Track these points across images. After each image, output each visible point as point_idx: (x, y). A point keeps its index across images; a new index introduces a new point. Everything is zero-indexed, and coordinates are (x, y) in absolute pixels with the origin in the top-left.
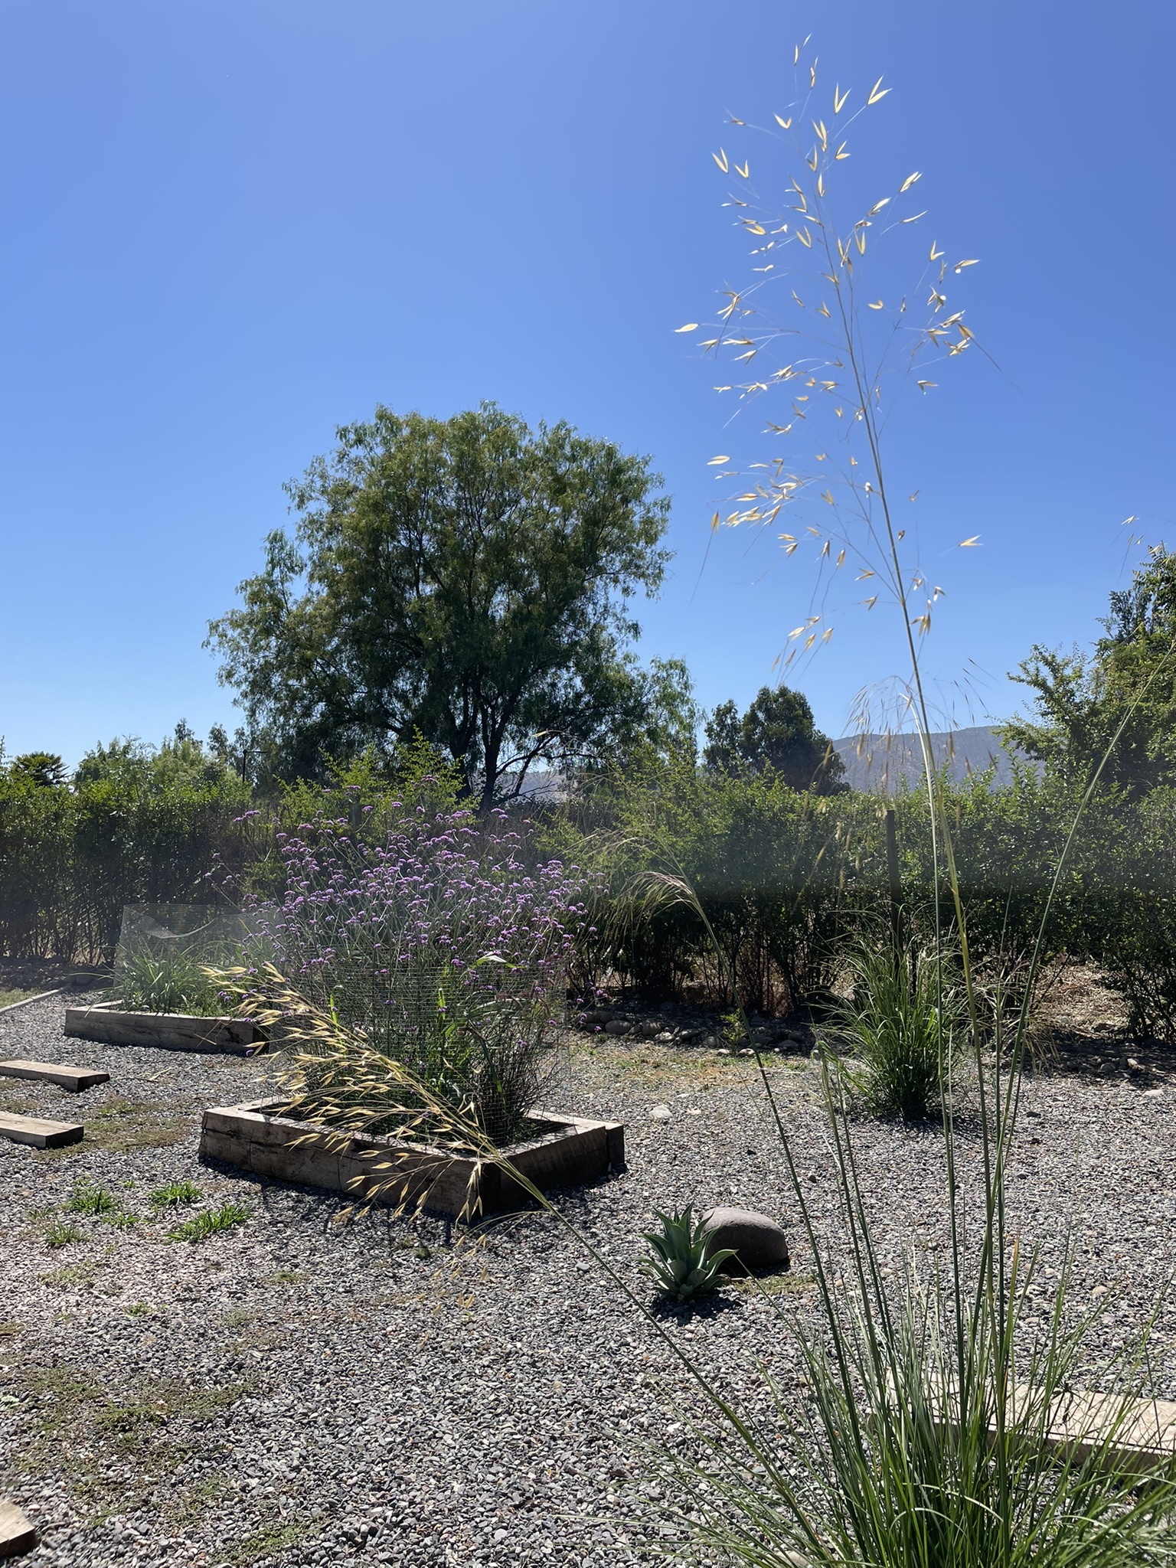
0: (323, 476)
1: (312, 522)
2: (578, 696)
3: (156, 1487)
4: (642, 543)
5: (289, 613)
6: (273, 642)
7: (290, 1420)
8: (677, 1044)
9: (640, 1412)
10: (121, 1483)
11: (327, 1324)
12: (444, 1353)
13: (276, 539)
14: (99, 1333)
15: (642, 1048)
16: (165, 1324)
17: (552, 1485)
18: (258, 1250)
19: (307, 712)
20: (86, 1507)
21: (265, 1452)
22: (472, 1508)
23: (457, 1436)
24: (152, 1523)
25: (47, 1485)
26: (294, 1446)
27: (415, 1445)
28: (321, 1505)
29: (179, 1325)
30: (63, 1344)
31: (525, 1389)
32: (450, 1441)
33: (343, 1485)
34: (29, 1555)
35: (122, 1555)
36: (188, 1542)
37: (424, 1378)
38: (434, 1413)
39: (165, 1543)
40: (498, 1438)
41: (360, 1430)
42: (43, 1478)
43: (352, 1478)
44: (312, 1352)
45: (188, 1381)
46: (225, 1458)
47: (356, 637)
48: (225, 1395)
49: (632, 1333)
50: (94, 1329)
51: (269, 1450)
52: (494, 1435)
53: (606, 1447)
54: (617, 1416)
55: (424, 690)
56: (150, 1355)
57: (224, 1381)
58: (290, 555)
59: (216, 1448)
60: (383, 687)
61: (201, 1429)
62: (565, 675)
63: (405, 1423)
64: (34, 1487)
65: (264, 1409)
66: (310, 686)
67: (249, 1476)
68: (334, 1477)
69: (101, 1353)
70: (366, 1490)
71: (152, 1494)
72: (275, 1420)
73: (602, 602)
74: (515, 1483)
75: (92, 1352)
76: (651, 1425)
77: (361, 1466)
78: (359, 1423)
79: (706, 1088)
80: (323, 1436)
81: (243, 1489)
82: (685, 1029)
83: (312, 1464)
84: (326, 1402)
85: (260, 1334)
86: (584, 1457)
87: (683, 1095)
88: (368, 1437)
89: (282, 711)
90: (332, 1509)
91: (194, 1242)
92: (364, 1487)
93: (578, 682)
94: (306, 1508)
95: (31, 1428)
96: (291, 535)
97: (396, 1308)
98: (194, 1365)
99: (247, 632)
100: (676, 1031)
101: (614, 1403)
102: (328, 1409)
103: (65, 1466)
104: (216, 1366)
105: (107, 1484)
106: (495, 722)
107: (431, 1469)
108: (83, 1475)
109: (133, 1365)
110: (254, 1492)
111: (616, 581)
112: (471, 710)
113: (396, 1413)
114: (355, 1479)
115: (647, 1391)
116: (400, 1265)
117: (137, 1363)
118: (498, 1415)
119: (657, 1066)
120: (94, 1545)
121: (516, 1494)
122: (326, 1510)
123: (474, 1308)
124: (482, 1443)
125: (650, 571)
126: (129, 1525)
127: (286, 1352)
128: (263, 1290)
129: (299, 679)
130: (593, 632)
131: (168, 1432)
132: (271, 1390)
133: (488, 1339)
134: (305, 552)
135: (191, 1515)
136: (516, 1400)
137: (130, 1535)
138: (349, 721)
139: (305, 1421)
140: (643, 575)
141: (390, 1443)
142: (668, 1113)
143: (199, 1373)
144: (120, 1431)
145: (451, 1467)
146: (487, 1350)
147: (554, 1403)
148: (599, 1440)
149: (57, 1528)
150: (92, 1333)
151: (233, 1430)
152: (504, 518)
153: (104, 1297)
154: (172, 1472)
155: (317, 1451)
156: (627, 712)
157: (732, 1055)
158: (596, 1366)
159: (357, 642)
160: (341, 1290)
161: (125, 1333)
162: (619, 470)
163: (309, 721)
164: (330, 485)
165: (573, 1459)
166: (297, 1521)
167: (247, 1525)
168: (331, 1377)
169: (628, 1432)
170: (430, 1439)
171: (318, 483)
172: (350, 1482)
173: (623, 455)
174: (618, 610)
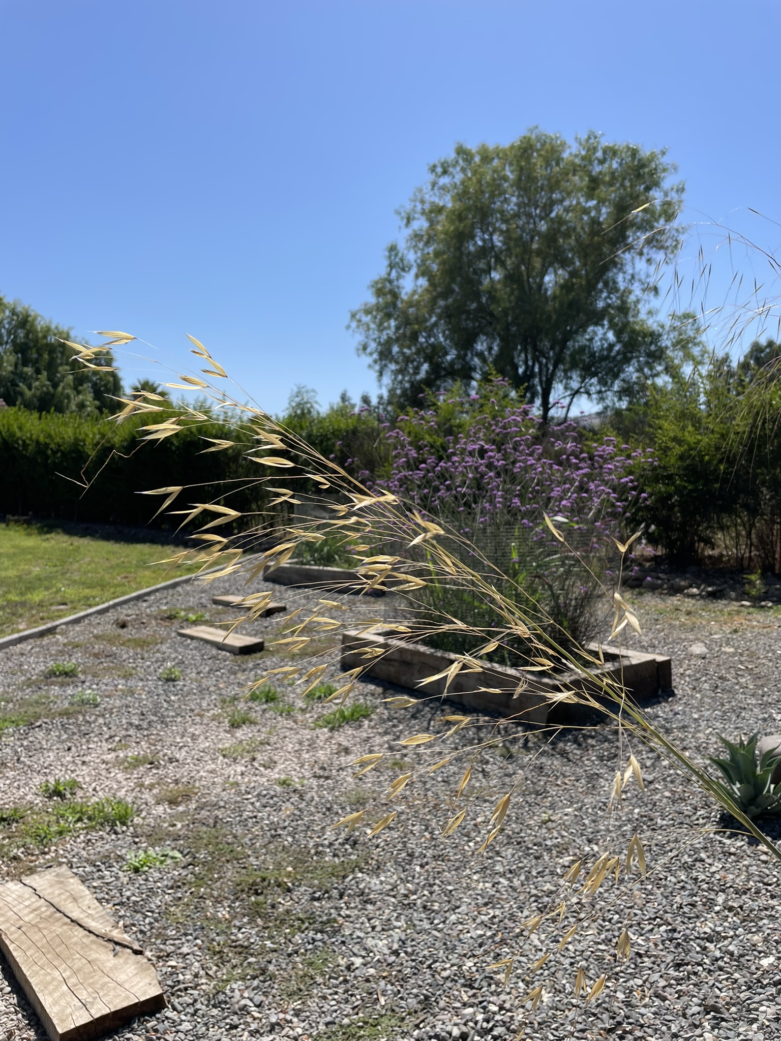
0: (422, 202)
1: (416, 235)
2: (611, 346)
3: (275, 955)
4: (662, 221)
5: (402, 301)
6: (393, 323)
7: (393, 900)
8: (702, 597)
9: (726, 938)
10: (246, 947)
11: (427, 809)
12: (528, 849)
13: (393, 249)
14: (252, 801)
15: (675, 600)
16: (301, 798)
17: (643, 1010)
18: (378, 740)
19: (417, 370)
20: (215, 968)
21: (370, 929)
22: (562, 1025)
23: (543, 937)
24: (265, 994)
25: (188, 941)
26: (395, 927)
27: (503, 942)
28: (416, 996)
29: (312, 799)
30: (224, 807)
31: (606, 895)
32: (537, 942)
33: (437, 976)
34: (158, 1016)
35: (236, 1027)
36: (295, 1020)
37: (511, 872)
38: (521, 909)
39: (273, 1020)
40: (584, 944)
41: (453, 918)
42: (186, 935)
43: (445, 969)
44: (414, 834)
45: (313, 851)
46: (335, 932)
47: (448, 315)
48: (340, 868)
49: (705, 848)
50: (250, 796)
51: (373, 928)
52: (580, 941)
53: (695, 974)
54: (703, 939)
55: (496, 348)
56: (286, 824)
57: (340, 854)
58: (402, 260)
59: (329, 921)
60: (467, 349)
61: (318, 899)
62: (600, 331)
63: (494, 917)
64: (177, 942)
65: (372, 885)
66: (418, 352)
67: (355, 955)
68: (429, 967)
69: (251, 818)
70: (459, 986)
71: (270, 962)
72: (381, 897)
73: (630, 271)
74: (604, 1002)
75: (245, 816)
76: (742, 956)
77: (454, 958)
78: (453, 910)
79: (736, 631)
80: (421, 920)
81: (348, 968)
82: (709, 586)
83: (409, 950)
84: (424, 885)
85: (373, 813)
86: (673, 982)
87: (716, 636)
88: (460, 927)
89: (400, 371)
90: (426, 1003)
91: (332, 730)
92: (456, 981)
93: (611, 336)
94: (402, 998)
95: (184, 884)
96: (402, 246)
97: (486, 801)
98: (319, 837)
99: (375, 317)
100: (702, 587)
101: (698, 924)
102: (426, 893)
103: (204, 925)
104: (336, 840)
105: (235, 947)
106: (548, 369)
107: (519, 971)
108: (218, 934)
109: (273, 832)
110: (357, 972)
111: (641, 254)
112: (530, 363)
113: (486, 904)
114: (448, 972)
115: (731, 914)
116: (487, 762)
117: (276, 831)
118: (580, 920)
119: (689, 613)
120: (215, 1012)
121: (605, 1016)
122: (419, 1002)
123: (552, 807)
124: (567, 949)
125: (668, 244)
126: (246, 995)
127: (392, 832)
128: (378, 774)
129: (409, 348)
130: (622, 295)
131: (292, 899)
132: (379, 868)
133: (567, 839)
134: (412, 257)
135: (301, 990)
136: (598, 907)
137: (246, 1006)
138: (445, 376)
139: (406, 902)
140: (662, 247)
141: (481, 936)
142: (705, 650)
143: (322, 845)
144: (253, 894)
145: (539, 972)
146: (566, 849)
147: (636, 915)
148: (687, 964)
149: (186, 989)
150: (247, 799)
151: (345, 903)
152: (553, 215)
153: (262, 769)
154: (290, 941)
155: (415, 935)
156: (651, 355)
157: (753, 606)
158: (674, 880)
159: (449, 316)
160: (440, 779)
161: (271, 802)
162: (643, 166)
163: (418, 377)
164: (427, 207)
165: (662, 983)
166: (393, 1011)
167: (348, 1009)
168: (430, 860)
169: (717, 960)
170: (517, 937)
171: (419, 207)
172: (445, 974)
173: (645, 153)
174: (643, 277)
